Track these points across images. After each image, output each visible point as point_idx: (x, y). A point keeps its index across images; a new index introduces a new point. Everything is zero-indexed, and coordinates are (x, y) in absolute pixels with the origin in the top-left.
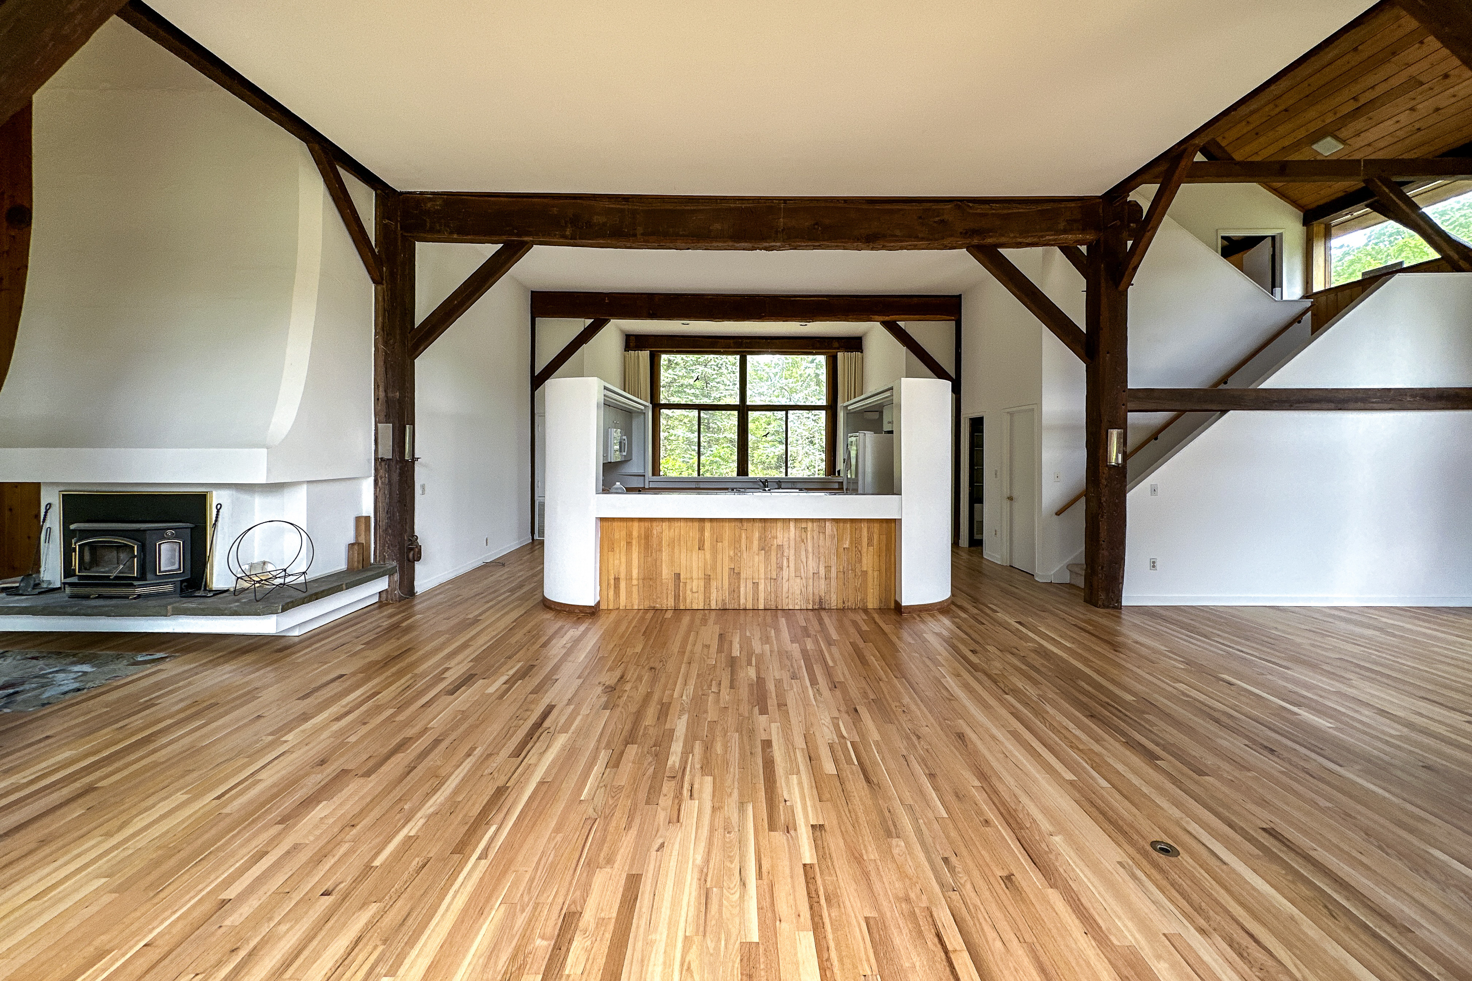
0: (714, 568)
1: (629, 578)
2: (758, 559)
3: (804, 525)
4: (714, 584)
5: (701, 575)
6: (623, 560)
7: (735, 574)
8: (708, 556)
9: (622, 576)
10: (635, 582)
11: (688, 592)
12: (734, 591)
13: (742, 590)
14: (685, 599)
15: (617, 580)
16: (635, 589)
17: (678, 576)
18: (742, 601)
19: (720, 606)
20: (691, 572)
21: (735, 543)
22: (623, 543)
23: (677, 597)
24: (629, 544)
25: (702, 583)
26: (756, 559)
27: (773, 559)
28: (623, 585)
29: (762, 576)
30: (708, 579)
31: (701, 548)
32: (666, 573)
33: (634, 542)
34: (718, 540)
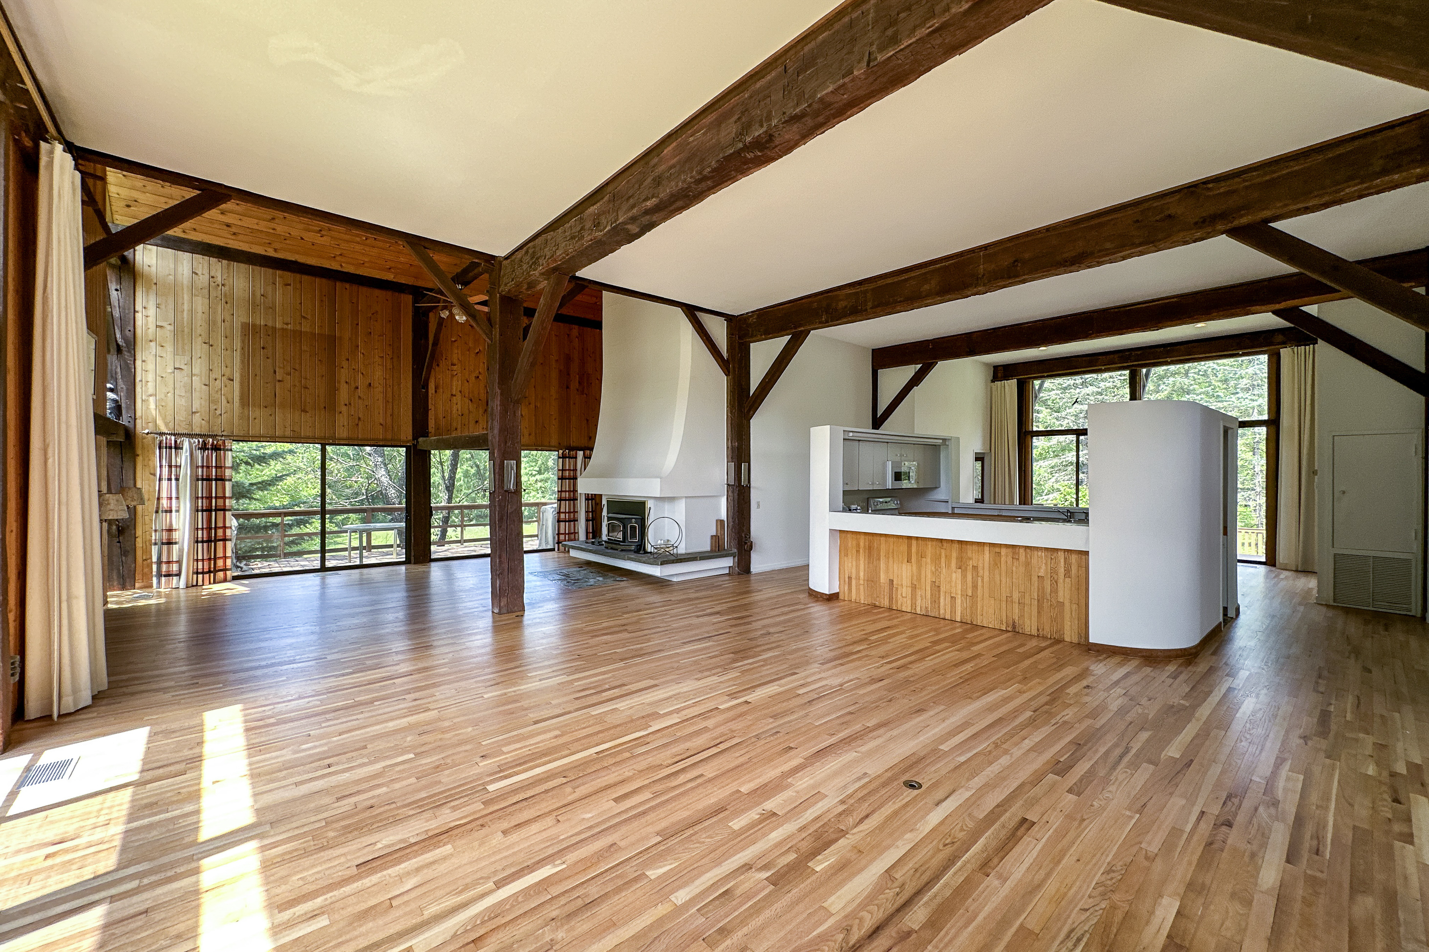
0: (919, 579)
1: (858, 578)
2: (957, 576)
3: (997, 550)
4: (919, 593)
5: (909, 584)
6: (854, 563)
7: (936, 587)
8: (914, 568)
9: (854, 576)
10: (862, 582)
11: (899, 596)
12: (935, 601)
13: (942, 600)
14: (897, 601)
15: (850, 578)
16: (862, 587)
17: (892, 581)
18: (942, 611)
19: (924, 612)
20: (902, 580)
21: (936, 559)
22: (854, 551)
23: (891, 599)
24: (858, 551)
25: (910, 590)
26: (954, 575)
27: (969, 577)
28: (854, 582)
29: (959, 592)
30: (914, 588)
31: (909, 561)
32: (883, 578)
33: (861, 551)
34: (922, 556)
